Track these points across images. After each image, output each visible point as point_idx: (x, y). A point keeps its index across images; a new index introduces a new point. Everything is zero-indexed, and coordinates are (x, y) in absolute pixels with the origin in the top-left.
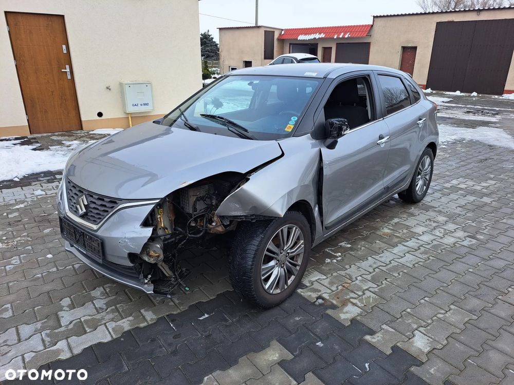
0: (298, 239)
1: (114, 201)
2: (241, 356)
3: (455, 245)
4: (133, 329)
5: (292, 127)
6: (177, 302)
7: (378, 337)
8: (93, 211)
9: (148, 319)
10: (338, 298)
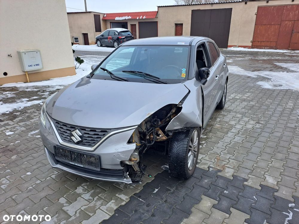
1: (105, 131)
2: (191, 208)
3: (254, 128)
4: (119, 207)
5: (185, 74)
7: (250, 182)
8: (87, 139)
9: (124, 199)
10: (219, 166)
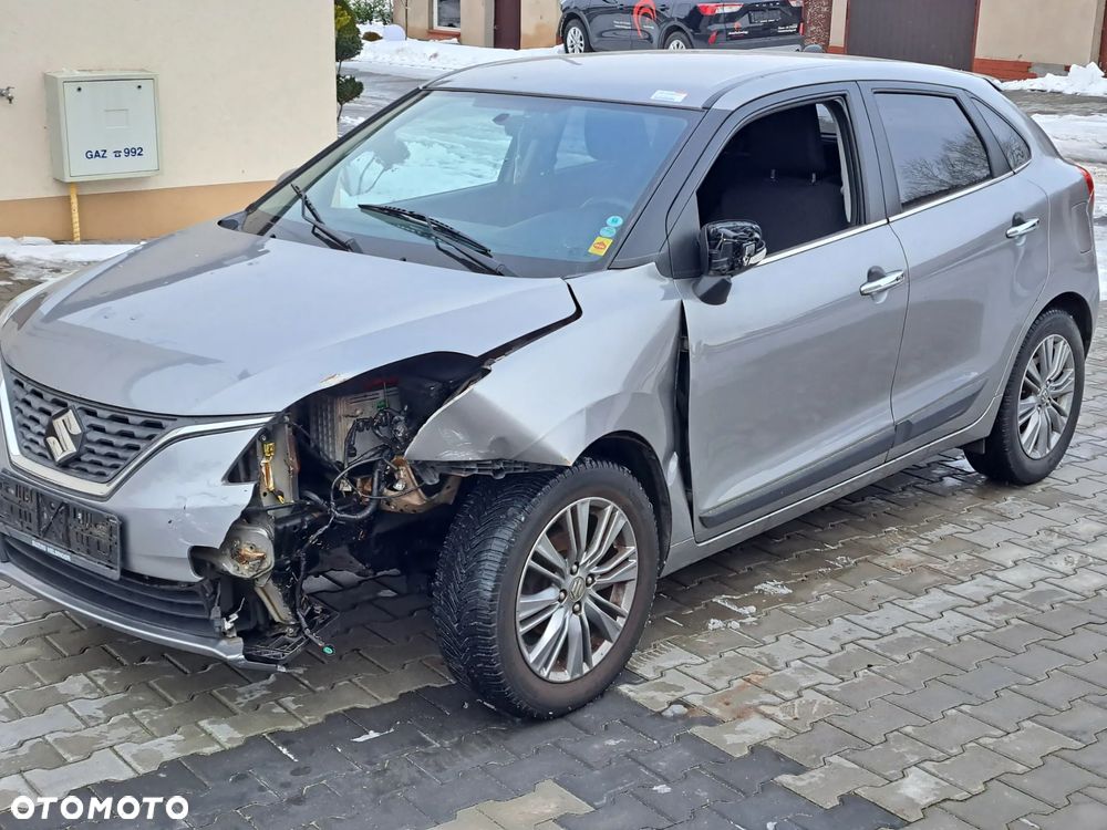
0: (621, 538)
1: (155, 423)
2: (467, 805)
3: (1100, 594)
4: (185, 757)
5: (608, 243)
6: (293, 707)
7: (813, 777)
8: (97, 449)
9: (222, 738)
10: (727, 704)
